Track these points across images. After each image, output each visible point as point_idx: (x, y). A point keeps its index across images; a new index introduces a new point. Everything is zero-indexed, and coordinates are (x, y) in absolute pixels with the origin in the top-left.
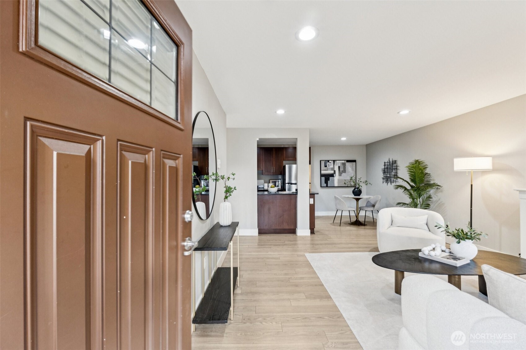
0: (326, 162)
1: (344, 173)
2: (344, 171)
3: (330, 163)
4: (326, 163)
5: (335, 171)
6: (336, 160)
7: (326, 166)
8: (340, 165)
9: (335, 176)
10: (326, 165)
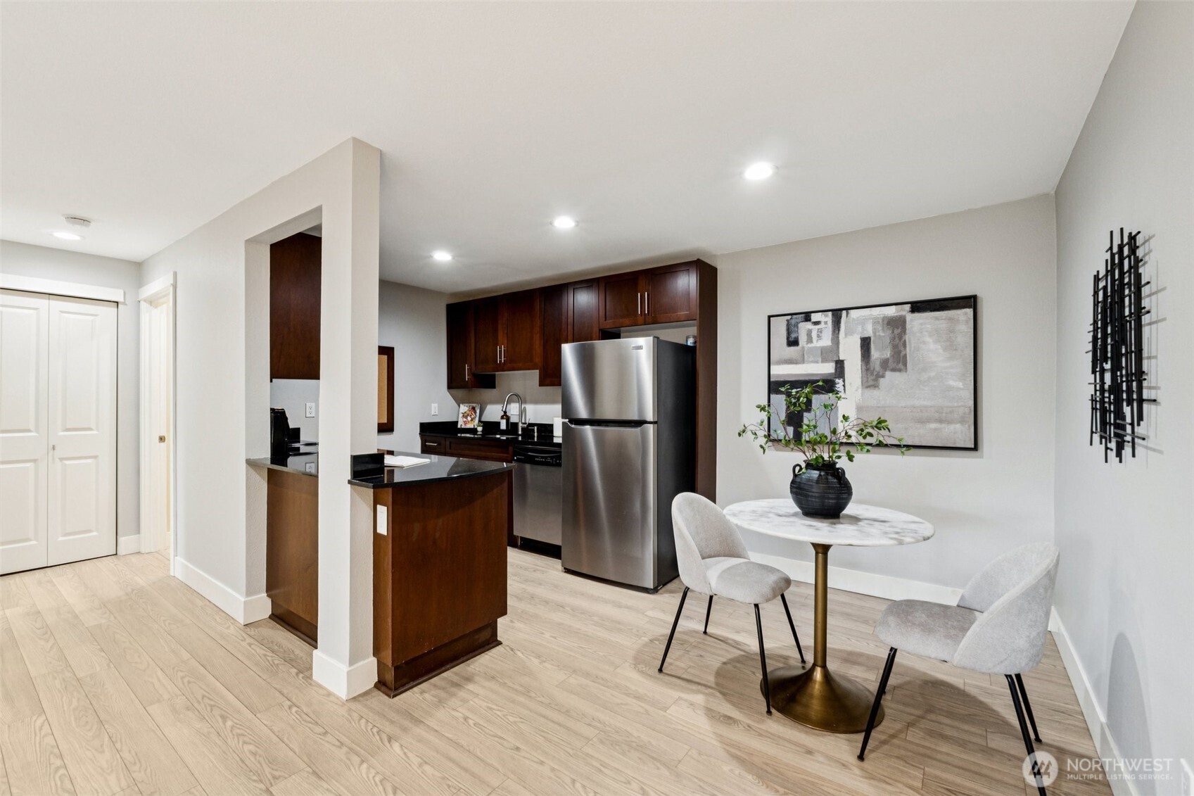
0: (793, 322)
1: (894, 370)
2: (898, 361)
3: (817, 323)
4: (796, 325)
5: (840, 365)
6: (847, 309)
7: (793, 342)
8: (869, 332)
9: (839, 386)
10: (793, 336)
